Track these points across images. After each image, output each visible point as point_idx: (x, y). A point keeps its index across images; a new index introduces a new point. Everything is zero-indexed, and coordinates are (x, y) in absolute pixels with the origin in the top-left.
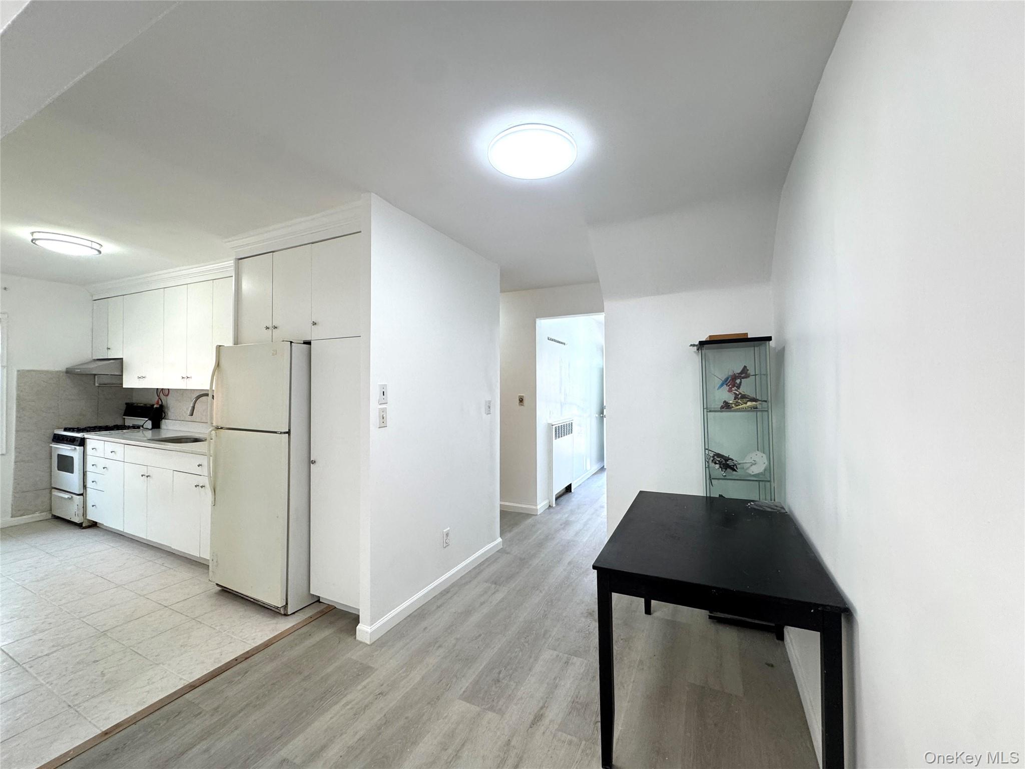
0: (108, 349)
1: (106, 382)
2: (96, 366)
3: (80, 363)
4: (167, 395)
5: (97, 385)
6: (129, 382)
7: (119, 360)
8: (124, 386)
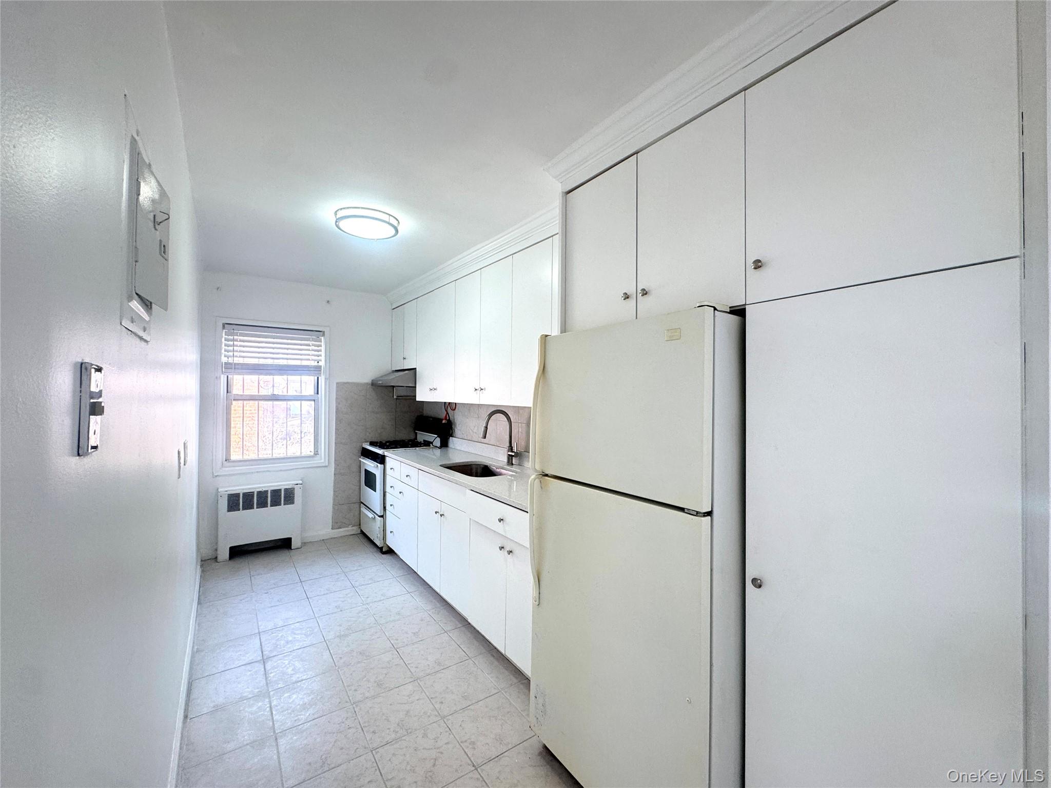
0: (404, 358)
1: (402, 394)
2: (394, 376)
3: (384, 374)
4: (454, 410)
5: (395, 397)
6: (422, 396)
7: (413, 371)
8: (418, 399)
